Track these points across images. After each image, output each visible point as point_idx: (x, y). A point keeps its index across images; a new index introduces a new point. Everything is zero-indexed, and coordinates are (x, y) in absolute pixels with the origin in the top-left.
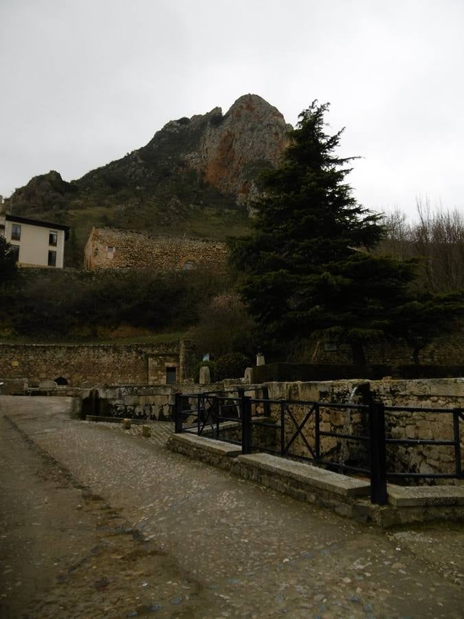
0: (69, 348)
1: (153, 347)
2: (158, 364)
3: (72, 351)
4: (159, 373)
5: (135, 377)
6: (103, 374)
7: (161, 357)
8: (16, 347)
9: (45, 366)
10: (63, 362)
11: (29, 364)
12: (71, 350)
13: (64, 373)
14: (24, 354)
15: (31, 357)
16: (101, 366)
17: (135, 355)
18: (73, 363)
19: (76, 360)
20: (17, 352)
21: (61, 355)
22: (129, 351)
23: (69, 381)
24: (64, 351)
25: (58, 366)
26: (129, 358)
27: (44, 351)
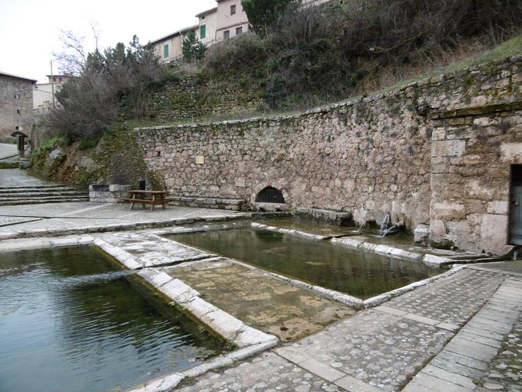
0: (283, 122)
1: (469, 83)
2: (470, 150)
3: (290, 129)
4: (474, 187)
5: (407, 196)
6: (338, 182)
7: (483, 121)
8: (199, 129)
9: (243, 163)
10: (273, 153)
11: (219, 160)
12: (288, 125)
13: (275, 178)
14: (211, 142)
15: (222, 147)
16: (334, 161)
17: (409, 126)
18: (291, 156)
19: (297, 149)
20: (202, 138)
21: (269, 139)
22: (396, 112)
23: (285, 195)
24: (276, 129)
25: (263, 162)
26: (394, 135)
27: (241, 134)
